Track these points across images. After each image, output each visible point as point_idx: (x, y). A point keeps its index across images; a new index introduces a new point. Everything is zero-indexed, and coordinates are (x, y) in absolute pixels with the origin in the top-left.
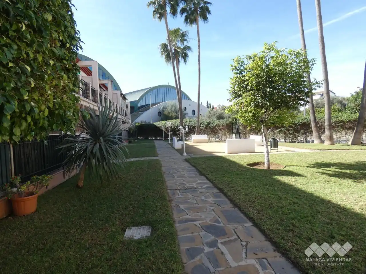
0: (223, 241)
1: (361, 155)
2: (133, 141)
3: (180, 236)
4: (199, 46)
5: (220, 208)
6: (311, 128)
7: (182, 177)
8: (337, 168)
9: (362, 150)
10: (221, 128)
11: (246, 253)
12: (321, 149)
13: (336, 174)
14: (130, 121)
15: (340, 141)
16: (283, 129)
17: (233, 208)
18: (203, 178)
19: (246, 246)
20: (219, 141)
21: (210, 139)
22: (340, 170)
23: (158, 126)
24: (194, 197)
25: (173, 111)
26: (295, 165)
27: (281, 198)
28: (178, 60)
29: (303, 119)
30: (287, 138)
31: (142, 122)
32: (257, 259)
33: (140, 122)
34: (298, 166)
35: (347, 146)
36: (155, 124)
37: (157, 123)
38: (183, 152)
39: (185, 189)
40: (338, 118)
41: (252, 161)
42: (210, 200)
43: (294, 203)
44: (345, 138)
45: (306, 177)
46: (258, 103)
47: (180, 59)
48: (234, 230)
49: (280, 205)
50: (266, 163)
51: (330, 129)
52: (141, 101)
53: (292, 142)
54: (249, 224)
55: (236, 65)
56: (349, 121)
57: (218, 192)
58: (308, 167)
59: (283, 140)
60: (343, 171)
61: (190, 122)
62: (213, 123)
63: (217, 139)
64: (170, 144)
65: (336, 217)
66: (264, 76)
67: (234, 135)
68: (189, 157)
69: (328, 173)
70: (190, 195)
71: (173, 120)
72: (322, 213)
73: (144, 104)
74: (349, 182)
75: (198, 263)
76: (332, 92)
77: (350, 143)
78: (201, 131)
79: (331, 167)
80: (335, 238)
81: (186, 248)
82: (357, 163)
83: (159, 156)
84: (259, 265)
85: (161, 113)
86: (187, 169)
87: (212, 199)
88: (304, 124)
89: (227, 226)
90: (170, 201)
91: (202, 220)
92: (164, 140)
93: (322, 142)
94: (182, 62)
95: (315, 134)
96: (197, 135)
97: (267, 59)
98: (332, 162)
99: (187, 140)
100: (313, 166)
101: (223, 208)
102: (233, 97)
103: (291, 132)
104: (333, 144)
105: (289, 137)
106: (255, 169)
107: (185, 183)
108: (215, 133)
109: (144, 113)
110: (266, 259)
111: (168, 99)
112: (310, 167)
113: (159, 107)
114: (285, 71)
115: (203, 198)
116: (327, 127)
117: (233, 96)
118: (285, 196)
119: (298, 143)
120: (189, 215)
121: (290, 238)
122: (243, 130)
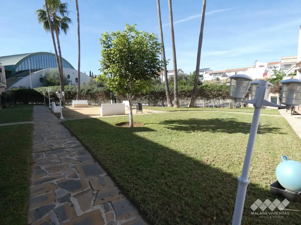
0: (75, 194)
1: (193, 114)
2: (8, 106)
3: (32, 198)
4: (78, 20)
5: (82, 163)
6: (166, 95)
7: (52, 139)
8: (178, 124)
9: (195, 110)
10: (99, 95)
11: (95, 200)
12: (171, 111)
13: (176, 128)
14: (5, 86)
15: (184, 105)
16: (148, 96)
17: (94, 162)
18: (74, 138)
19: (97, 194)
20: (99, 105)
21: (91, 104)
22: (179, 125)
23: (39, 91)
24: (59, 156)
25: (56, 78)
26: (151, 123)
27: (134, 149)
28: (58, 29)
29: (161, 89)
30: (150, 103)
31: (20, 87)
32: (103, 204)
33: (19, 87)
34: (153, 124)
35: (187, 108)
36: (35, 89)
37: (37, 88)
38: (60, 116)
39: (52, 150)
40: (182, 88)
41: (120, 122)
42: (74, 158)
43: (143, 152)
44: (186, 102)
45: (156, 131)
46: (122, 74)
47: (60, 29)
48: (89, 182)
49: (132, 155)
50: (130, 123)
51: (177, 96)
52: (20, 66)
53: (154, 106)
54: (104, 175)
55: (105, 40)
56: (189, 91)
57: (85, 149)
58: (159, 124)
59: (148, 105)
60: (181, 125)
61: (71, 88)
62: (93, 90)
63: (96, 104)
64: (50, 109)
65: (169, 159)
66: (126, 52)
67: (111, 101)
68: (66, 120)
69: (171, 127)
70: (55, 156)
71: (54, 87)
72: (160, 157)
73: (24, 69)
74: (184, 133)
75: (45, 220)
76: (182, 71)
77: (188, 106)
78: (82, 96)
79: (175, 123)
80: (164, 174)
81: (35, 208)
82: (190, 119)
83: (34, 120)
84: (104, 209)
85: (44, 79)
86: (60, 131)
87: (77, 157)
88: (162, 92)
89: (84, 179)
90: (31, 164)
91: (60, 177)
92: (45, 105)
93: (173, 106)
94: (62, 32)
95: (168, 100)
96: (78, 100)
97: (129, 38)
98: (175, 119)
99: (69, 105)
100: (163, 123)
101: (85, 163)
102: (105, 67)
103: (153, 98)
104: (179, 107)
105: (152, 103)
106: (121, 127)
107: (54, 144)
108: (95, 99)
109: (23, 79)
110: (110, 202)
111: (50, 66)
112: (161, 124)
113: (42, 74)
114: (141, 49)
115: (68, 157)
116: (175, 95)
117: (103, 67)
118: (138, 147)
119: (158, 106)
120: (49, 175)
121: (133, 181)
122: (118, 97)
